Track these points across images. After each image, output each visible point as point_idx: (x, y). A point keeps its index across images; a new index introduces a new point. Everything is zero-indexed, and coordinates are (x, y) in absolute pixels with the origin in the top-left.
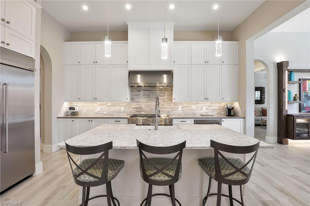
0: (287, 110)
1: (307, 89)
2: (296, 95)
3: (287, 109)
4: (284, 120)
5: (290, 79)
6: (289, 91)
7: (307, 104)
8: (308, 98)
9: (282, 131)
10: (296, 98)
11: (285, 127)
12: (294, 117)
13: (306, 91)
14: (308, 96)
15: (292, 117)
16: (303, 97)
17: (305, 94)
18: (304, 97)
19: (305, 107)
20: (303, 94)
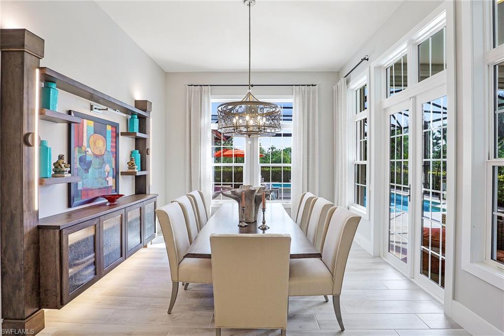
0: (38, 211)
1: (85, 144)
2: (61, 157)
3: (36, 209)
4: (28, 248)
5: (45, 104)
6: (42, 143)
7: (85, 181)
8: (86, 167)
9: (23, 293)
10: (63, 165)
11: (31, 274)
12: (61, 232)
13: (83, 148)
14: (85, 160)
15: (55, 234)
16: (76, 163)
17: (82, 155)
18: (78, 163)
19: (81, 190)
20: (76, 155)
